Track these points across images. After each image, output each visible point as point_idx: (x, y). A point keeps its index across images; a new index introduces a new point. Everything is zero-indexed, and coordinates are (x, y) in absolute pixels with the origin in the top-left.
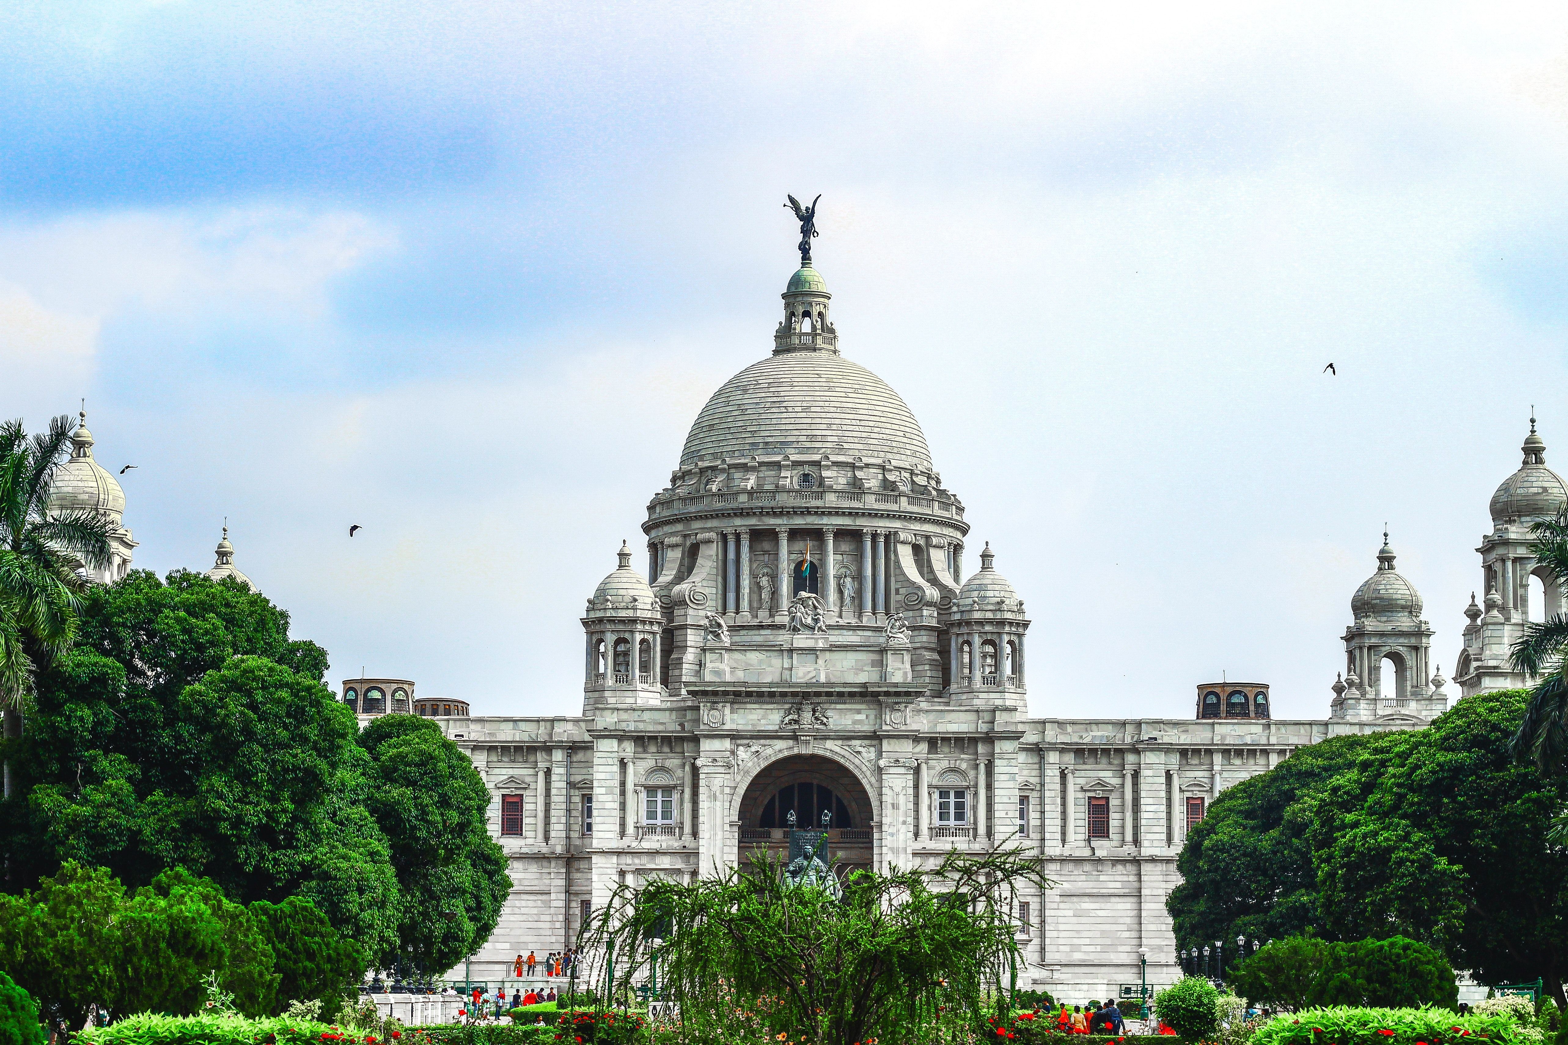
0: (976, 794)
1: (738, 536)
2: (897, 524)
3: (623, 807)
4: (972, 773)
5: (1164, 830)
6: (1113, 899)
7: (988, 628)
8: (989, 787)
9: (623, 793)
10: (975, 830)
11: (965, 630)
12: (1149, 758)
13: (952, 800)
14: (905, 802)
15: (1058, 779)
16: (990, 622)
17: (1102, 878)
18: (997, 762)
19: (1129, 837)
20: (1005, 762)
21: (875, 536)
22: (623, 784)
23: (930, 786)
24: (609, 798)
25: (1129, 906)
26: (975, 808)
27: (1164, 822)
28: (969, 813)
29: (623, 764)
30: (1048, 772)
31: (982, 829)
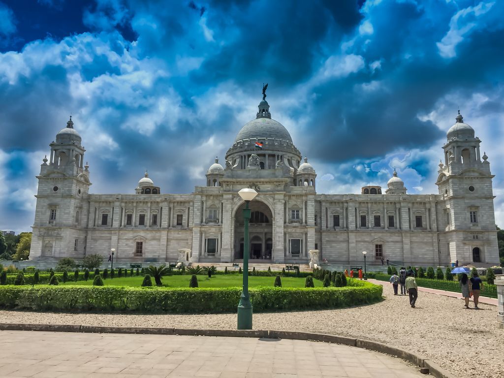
0: (302, 211)
1: (245, 156)
2: (284, 153)
3: (202, 215)
4: (301, 205)
5: (355, 224)
6: (341, 243)
7: (306, 176)
8: (306, 209)
9: (202, 211)
10: (302, 221)
11: (300, 177)
12: (350, 204)
13: (295, 213)
14: (282, 213)
15: (325, 210)
16: (307, 174)
17: (338, 237)
18: (308, 202)
19: (345, 226)
20: (310, 202)
21: (278, 156)
22: (203, 208)
23: (289, 208)
24: (198, 212)
25: (345, 245)
26: (302, 215)
27: (355, 222)
28: (300, 216)
29: (202, 203)
30: (323, 208)
31: (304, 221)
